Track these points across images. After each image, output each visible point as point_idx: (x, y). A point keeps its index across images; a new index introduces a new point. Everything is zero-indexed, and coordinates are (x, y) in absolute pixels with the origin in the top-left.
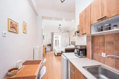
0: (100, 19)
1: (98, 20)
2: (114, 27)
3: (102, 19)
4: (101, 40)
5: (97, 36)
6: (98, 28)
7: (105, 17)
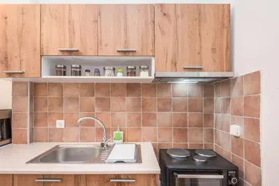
0: (67, 51)
1: (61, 51)
2: (87, 73)
3: (70, 52)
4: (55, 94)
5: (46, 84)
6: (56, 67)
7: (78, 51)
